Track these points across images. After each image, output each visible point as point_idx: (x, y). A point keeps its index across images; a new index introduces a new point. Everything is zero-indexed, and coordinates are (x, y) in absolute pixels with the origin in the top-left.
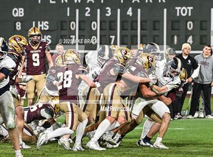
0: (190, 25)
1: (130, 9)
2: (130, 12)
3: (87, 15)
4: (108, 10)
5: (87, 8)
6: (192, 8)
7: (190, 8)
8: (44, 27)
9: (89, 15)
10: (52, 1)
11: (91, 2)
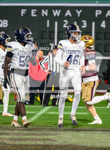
1: (104, 22)
2: (103, 25)
3: (65, 26)
4: (84, 23)
5: (65, 21)
10: (34, 14)
11: (68, 16)
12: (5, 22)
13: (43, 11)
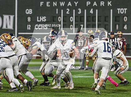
0: (125, 19)
1: (92, 10)
2: (92, 12)
3: (67, 13)
4: (79, 10)
5: (67, 9)
6: (126, 9)
7: (125, 9)
8: (44, 19)
9: (69, 13)
10: (48, 5)
11: (70, 6)
12: (31, 11)
13: (54, 3)
